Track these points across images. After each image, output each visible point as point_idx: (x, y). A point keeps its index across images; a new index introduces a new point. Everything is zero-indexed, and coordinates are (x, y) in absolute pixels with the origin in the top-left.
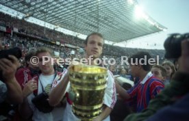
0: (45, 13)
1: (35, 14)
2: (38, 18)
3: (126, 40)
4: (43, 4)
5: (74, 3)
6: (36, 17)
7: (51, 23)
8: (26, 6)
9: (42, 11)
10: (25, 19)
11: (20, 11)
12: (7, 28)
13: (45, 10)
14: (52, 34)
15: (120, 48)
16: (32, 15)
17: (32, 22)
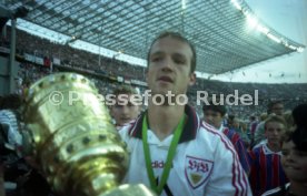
0: (99, 32)
1: (85, 36)
2: (89, 42)
3: (231, 70)
4: (96, 19)
5: (144, 14)
6: (86, 40)
7: (108, 47)
8: (71, 25)
9: (95, 31)
10: (70, 44)
11: (63, 33)
12: (45, 59)
13: (100, 29)
14: (111, 64)
15: (222, 83)
16: (80, 38)
17: (80, 48)
